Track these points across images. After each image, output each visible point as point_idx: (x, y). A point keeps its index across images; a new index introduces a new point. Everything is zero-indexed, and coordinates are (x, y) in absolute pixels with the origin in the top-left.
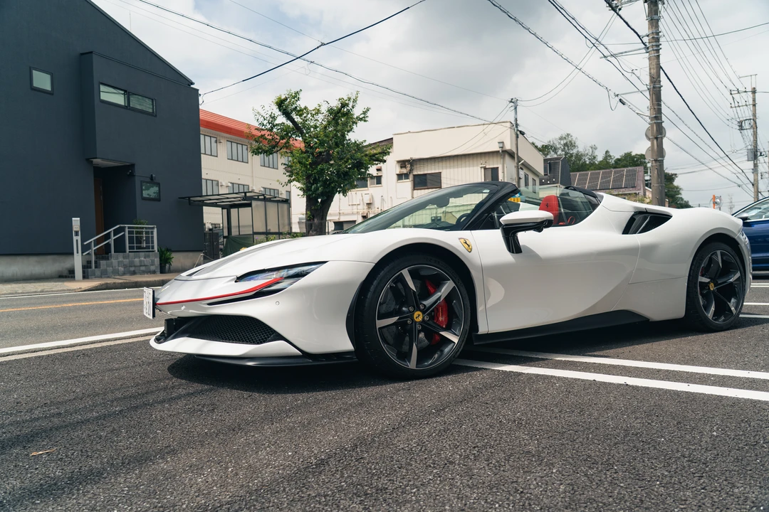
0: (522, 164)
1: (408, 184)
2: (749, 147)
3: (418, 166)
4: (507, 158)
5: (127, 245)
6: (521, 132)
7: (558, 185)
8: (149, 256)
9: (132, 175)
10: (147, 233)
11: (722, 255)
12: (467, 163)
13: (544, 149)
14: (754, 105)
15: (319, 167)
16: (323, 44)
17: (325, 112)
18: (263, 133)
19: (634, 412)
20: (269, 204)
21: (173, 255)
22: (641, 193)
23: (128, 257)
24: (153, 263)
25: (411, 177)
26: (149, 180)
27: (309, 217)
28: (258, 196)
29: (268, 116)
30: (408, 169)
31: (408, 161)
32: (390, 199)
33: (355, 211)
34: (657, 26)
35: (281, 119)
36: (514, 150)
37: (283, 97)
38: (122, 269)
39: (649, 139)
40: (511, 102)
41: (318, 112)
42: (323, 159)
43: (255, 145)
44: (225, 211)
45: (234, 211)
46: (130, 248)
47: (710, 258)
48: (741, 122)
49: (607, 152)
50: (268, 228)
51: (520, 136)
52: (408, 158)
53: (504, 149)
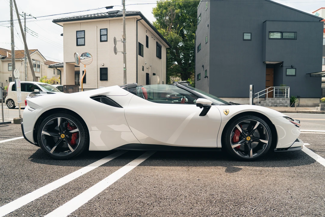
8: (284, 100)
9: (282, 66)
23: (274, 100)
24: (286, 102)
26: (291, 67)
38: (271, 104)
46: (275, 96)
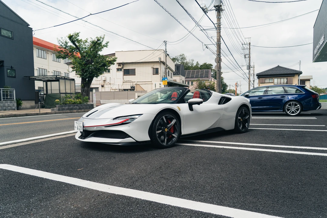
0: (168, 67)
1: (121, 73)
2: (248, 65)
3: (126, 66)
4: (162, 64)
5: (2, 97)
6: (167, 54)
7: (180, 75)
8: (12, 102)
9: (3, 66)
10: (10, 92)
11: (244, 110)
12: (146, 66)
13: (174, 60)
14: (250, 49)
15: (88, 66)
16: (91, 14)
17: (89, 42)
18: (62, 49)
19: (228, 154)
20: (66, 81)
21: (23, 102)
22: (210, 80)
23: (2, 103)
24: (14, 106)
25: (123, 70)
26: (10, 68)
27: (82, 86)
28: (62, 77)
29: (64, 42)
30: (122, 66)
31: (122, 63)
32: (113, 79)
33: (98, 83)
34: (220, 21)
35: (70, 44)
36: (165, 62)
37: (72, 35)
38: (0, 108)
39: (216, 62)
40: (164, 42)
41: (86, 42)
42: (89, 62)
43: (58, 54)
44: (45, 83)
45: (49, 83)
46: (3, 99)
47: (241, 111)
48: (245, 55)
49: (197, 62)
50: (66, 91)
51: (167, 56)
52: (122, 62)
53: (161, 61)
